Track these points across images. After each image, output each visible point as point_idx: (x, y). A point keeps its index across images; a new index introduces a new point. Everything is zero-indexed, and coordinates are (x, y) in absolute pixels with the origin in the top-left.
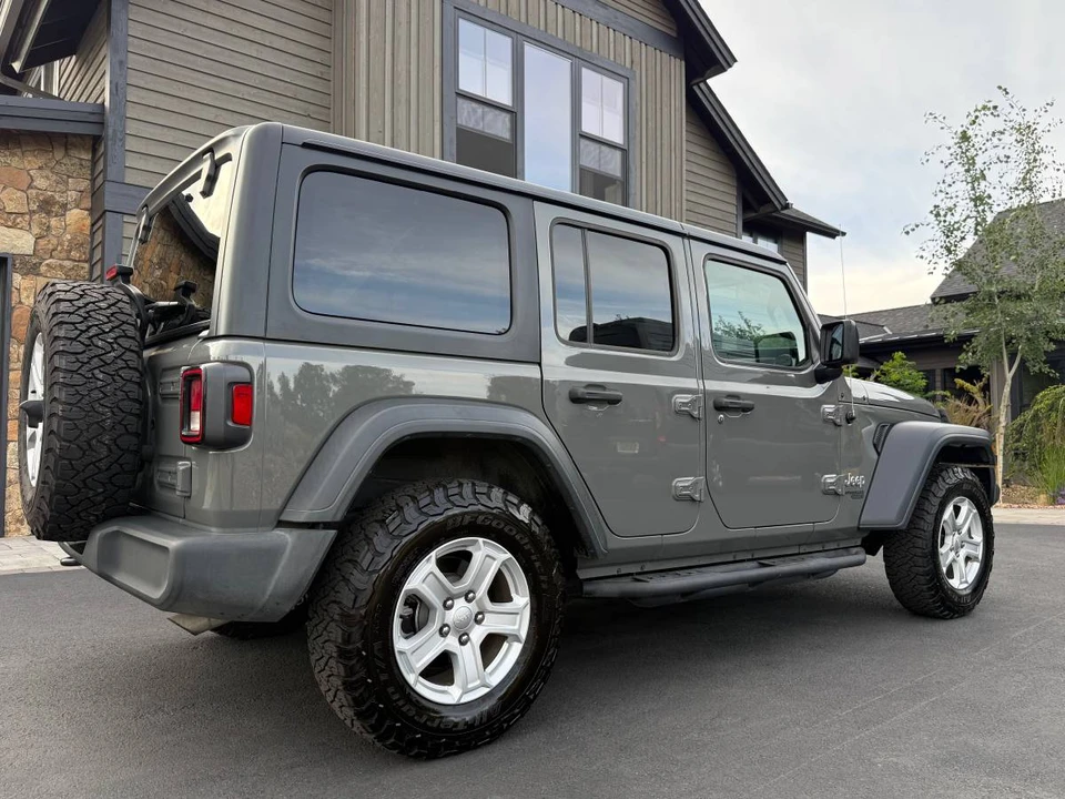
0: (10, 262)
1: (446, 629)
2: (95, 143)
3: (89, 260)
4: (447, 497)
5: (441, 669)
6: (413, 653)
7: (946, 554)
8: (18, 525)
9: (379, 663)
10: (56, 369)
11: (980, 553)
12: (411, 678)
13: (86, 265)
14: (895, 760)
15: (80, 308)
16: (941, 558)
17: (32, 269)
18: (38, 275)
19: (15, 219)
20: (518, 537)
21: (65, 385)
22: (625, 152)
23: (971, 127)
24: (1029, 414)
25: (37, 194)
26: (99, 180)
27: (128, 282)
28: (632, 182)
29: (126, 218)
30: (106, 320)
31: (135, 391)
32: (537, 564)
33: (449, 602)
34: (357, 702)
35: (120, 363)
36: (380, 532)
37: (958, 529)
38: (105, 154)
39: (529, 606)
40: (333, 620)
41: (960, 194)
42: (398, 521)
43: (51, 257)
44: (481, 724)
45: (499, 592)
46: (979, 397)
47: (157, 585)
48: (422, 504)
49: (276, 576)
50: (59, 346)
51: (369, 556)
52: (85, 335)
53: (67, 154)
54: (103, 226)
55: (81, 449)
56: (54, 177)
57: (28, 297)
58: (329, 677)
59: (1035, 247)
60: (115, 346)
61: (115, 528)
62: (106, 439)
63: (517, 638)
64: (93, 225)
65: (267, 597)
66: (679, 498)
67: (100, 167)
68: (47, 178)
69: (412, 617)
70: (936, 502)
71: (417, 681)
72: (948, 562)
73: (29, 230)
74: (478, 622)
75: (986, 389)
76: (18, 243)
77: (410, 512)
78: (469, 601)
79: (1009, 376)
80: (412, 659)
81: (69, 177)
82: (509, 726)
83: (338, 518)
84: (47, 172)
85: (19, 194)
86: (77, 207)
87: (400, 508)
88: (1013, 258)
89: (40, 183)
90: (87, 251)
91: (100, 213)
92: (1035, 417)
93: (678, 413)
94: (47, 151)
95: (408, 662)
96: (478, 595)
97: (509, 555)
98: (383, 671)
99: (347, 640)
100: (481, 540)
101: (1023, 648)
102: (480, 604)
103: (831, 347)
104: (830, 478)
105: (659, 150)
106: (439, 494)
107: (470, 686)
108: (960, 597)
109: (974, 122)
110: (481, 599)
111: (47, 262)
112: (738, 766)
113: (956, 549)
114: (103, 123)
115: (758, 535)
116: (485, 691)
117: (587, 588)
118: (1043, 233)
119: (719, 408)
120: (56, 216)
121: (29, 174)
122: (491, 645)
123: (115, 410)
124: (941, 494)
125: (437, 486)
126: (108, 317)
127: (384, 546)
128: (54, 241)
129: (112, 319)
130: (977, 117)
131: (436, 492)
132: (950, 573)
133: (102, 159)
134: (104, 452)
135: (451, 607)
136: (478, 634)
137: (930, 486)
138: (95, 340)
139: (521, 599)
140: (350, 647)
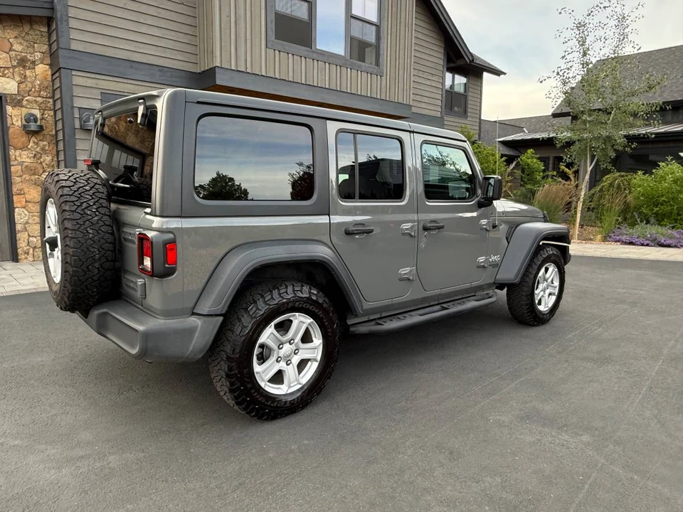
0: (3, 98)
1: (279, 359)
2: (49, 21)
3: (53, 97)
4: (280, 294)
5: (278, 378)
6: (262, 372)
7: (538, 292)
8: (26, 255)
9: (246, 380)
10: (66, 228)
11: (556, 291)
12: (262, 384)
13: (51, 100)
14: (498, 417)
15: (75, 191)
16: (536, 296)
17: (18, 104)
18: (22, 106)
19: (4, 71)
20: (316, 311)
21: (72, 238)
22: (378, 27)
23: (587, 17)
24: (598, 188)
25: (16, 55)
26: (54, 47)
27: (98, 168)
28: (381, 46)
29: (74, 73)
30: (90, 198)
31: (110, 238)
32: (326, 323)
33: (281, 346)
34: (236, 398)
35: (101, 223)
36: (245, 316)
37: (546, 280)
38: (56, 29)
39: (322, 345)
40: (222, 360)
41: (575, 59)
42: (254, 309)
43: (29, 95)
44: (298, 402)
45: (306, 338)
46: (572, 177)
47: (133, 346)
48: (267, 299)
49: (194, 342)
50: (67, 215)
51: (240, 328)
52: (80, 209)
53: (31, 28)
54: (60, 76)
55: (83, 271)
56: (25, 44)
57: (17, 121)
58: (222, 386)
59: (613, 94)
60: (97, 213)
61: (105, 310)
62: (97, 265)
63: (316, 360)
64: (52, 75)
65: (189, 353)
66: (401, 280)
67: (54, 37)
68: (21, 43)
69: (262, 352)
70: (536, 267)
71: (266, 384)
72: (539, 298)
73: (13, 78)
74: (295, 354)
75: (576, 172)
76: (8, 87)
77: (261, 304)
78: (291, 344)
79: (589, 169)
80: (263, 376)
81: (34, 43)
82: (311, 401)
83: (224, 312)
84: (20, 40)
85: (5, 55)
86: (42, 63)
87: (255, 302)
88: (600, 100)
89: (17, 47)
90: (51, 91)
91: (57, 69)
92: (601, 190)
93: (404, 234)
94: (19, 26)
95: (261, 377)
96: (296, 341)
97: (312, 320)
98: (248, 383)
99: (230, 369)
100: (297, 314)
101: (571, 346)
102: (297, 345)
103: (488, 187)
104: (482, 259)
105: (398, 26)
106: (275, 293)
107: (292, 385)
108: (544, 315)
109: (590, 15)
110: (297, 343)
111: (27, 98)
112: (424, 422)
113: (544, 290)
114: (53, 9)
115: (442, 293)
116: (300, 386)
117: (352, 329)
118: (620, 86)
119: (425, 229)
120: (29, 69)
121: (9, 41)
122: (302, 364)
123: (100, 249)
124: (539, 263)
125: (274, 289)
126: (91, 196)
127: (248, 323)
128: (30, 85)
129: (94, 197)
130: (592, 12)
131: (274, 292)
132: (540, 303)
133: (55, 32)
134: (96, 271)
135: (282, 348)
136: (296, 360)
137: (534, 258)
138: (86, 211)
139: (318, 341)
140: (233, 373)
